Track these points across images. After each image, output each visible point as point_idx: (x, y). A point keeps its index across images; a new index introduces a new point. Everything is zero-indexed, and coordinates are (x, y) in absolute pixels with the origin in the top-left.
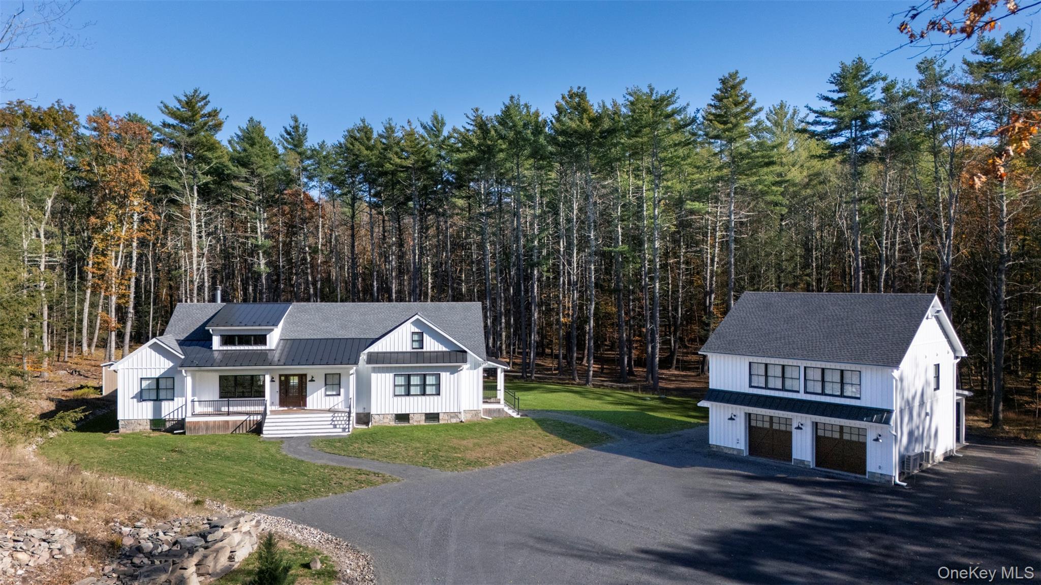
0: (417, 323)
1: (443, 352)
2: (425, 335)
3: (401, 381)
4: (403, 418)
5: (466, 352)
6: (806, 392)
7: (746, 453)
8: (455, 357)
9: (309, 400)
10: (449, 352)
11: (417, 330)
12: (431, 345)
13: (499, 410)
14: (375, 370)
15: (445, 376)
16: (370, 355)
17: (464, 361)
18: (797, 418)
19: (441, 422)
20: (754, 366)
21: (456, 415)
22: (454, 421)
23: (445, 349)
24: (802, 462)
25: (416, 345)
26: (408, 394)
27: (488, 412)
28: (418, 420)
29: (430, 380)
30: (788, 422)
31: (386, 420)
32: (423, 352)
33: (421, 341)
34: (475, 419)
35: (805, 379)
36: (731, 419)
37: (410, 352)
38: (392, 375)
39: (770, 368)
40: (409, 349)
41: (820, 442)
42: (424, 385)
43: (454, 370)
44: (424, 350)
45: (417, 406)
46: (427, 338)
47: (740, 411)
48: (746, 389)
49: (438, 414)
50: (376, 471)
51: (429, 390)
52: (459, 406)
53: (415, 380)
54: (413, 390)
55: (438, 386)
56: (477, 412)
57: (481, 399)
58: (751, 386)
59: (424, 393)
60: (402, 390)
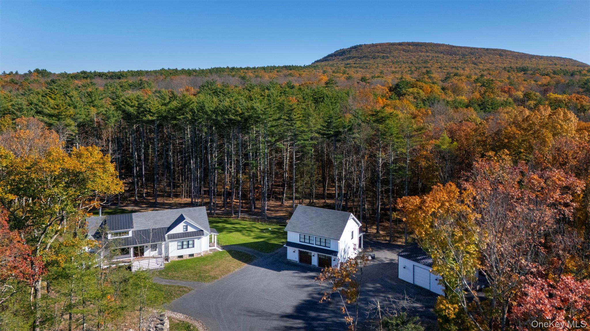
0: (186, 222)
1: (195, 232)
2: (188, 226)
3: (180, 244)
4: (181, 257)
5: (203, 231)
6: (316, 245)
7: (298, 262)
8: (199, 233)
9: (145, 253)
10: (197, 231)
11: (185, 225)
12: (190, 229)
13: (214, 249)
14: (170, 241)
15: (196, 241)
16: (168, 236)
17: (203, 235)
18: (313, 253)
19: (195, 257)
20: (301, 235)
21: (200, 254)
22: (199, 256)
23: (195, 230)
24: (314, 265)
25: (185, 230)
26: (182, 248)
27: (211, 250)
28: (186, 257)
29: (191, 242)
30: (311, 253)
31: (174, 258)
32: (188, 232)
33: (187, 228)
34: (206, 254)
35: (316, 241)
36: (294, 252)
37: (183, 233)
38: (176, 242)
39: (306, 236)
40: (182, 232)
41: (320, 260)
42: (188, 244)
43: (199, 238)
44: (188, 231)
45: (186, 252)
46: (189, 227)
47: (297, 250)
48: (298, 242)
49: (193, 254)
50: (185, 286)
51: (190, 246)
52: (201, 251)
53: (185, 243)
54: (184, 247)
55: (193, 244)
56: (207, 251)
57: (208, 246)
58: (300, 242)
59: (188, 247)
60: (180, 247)
